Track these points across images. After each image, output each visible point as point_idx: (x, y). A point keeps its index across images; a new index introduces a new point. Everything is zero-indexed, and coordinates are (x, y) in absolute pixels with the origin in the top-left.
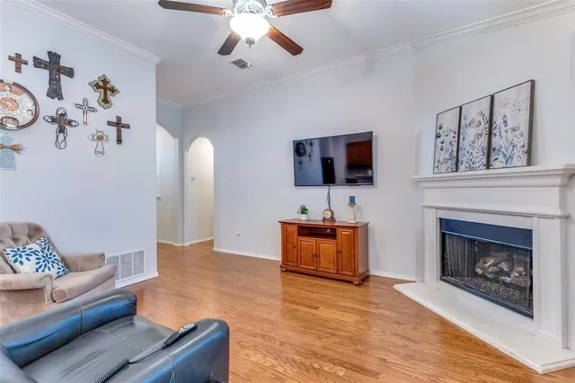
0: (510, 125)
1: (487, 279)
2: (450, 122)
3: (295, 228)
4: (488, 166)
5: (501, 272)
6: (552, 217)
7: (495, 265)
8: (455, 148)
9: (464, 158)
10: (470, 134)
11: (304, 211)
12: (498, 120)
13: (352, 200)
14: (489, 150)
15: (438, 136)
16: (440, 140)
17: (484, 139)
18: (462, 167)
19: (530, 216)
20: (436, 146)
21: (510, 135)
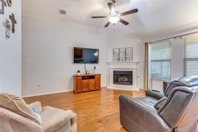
0: (129, 54)
1: (122, 81)
2: (117, 51)
3: (81, 77)
4: (126, 60)
5: (124, 80)
6: (135, 69)
7: (122, 78)
8: (118, 56)
9: (121, 58)
10: (122, 54)
11: (79, 72)
12: (127, 53)
13: (95, 67)
14: (126, 58)
15: (114, 53)
16: (114, 54)
17: (124, 56)
18: (120, 60)
19: (132, 69)
20: (113, 56)
21: (129, 56)
